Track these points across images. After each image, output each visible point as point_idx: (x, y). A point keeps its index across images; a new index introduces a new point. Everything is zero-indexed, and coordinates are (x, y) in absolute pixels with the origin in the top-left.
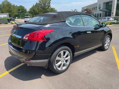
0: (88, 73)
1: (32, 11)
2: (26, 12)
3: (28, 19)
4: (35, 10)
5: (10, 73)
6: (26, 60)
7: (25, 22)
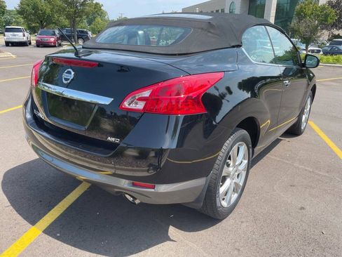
0: (302, 208)
1: (29, 9)
2: (3, 13)
3: (16, 33)
4: (40, 7)
5: (49, 231)
6: (134, 185)
7: (8, 44)
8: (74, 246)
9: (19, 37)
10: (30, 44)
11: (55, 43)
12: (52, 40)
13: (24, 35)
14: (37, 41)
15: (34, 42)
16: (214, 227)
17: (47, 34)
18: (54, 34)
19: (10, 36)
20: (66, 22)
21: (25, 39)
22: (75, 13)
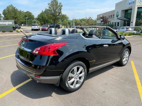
0: (104, 92)
1: (40, 18)
2: (33, 19)
4: (44, 17)
5: (17, 89)
6: (35, 76)
7: (32, 30)
8: (22, 94)
9: (36, 27)
10: (40, 30)
11: (48, 29)
12: (47, 28)
13: (38, 27)
14: (42, 29)
15: (41, 29)
16: (68, 94)
17: (46, 26)
18: (48, 26)
19: (33, 27)
20: (53, 22)
21: (38, 28)
22: (55, 19)
